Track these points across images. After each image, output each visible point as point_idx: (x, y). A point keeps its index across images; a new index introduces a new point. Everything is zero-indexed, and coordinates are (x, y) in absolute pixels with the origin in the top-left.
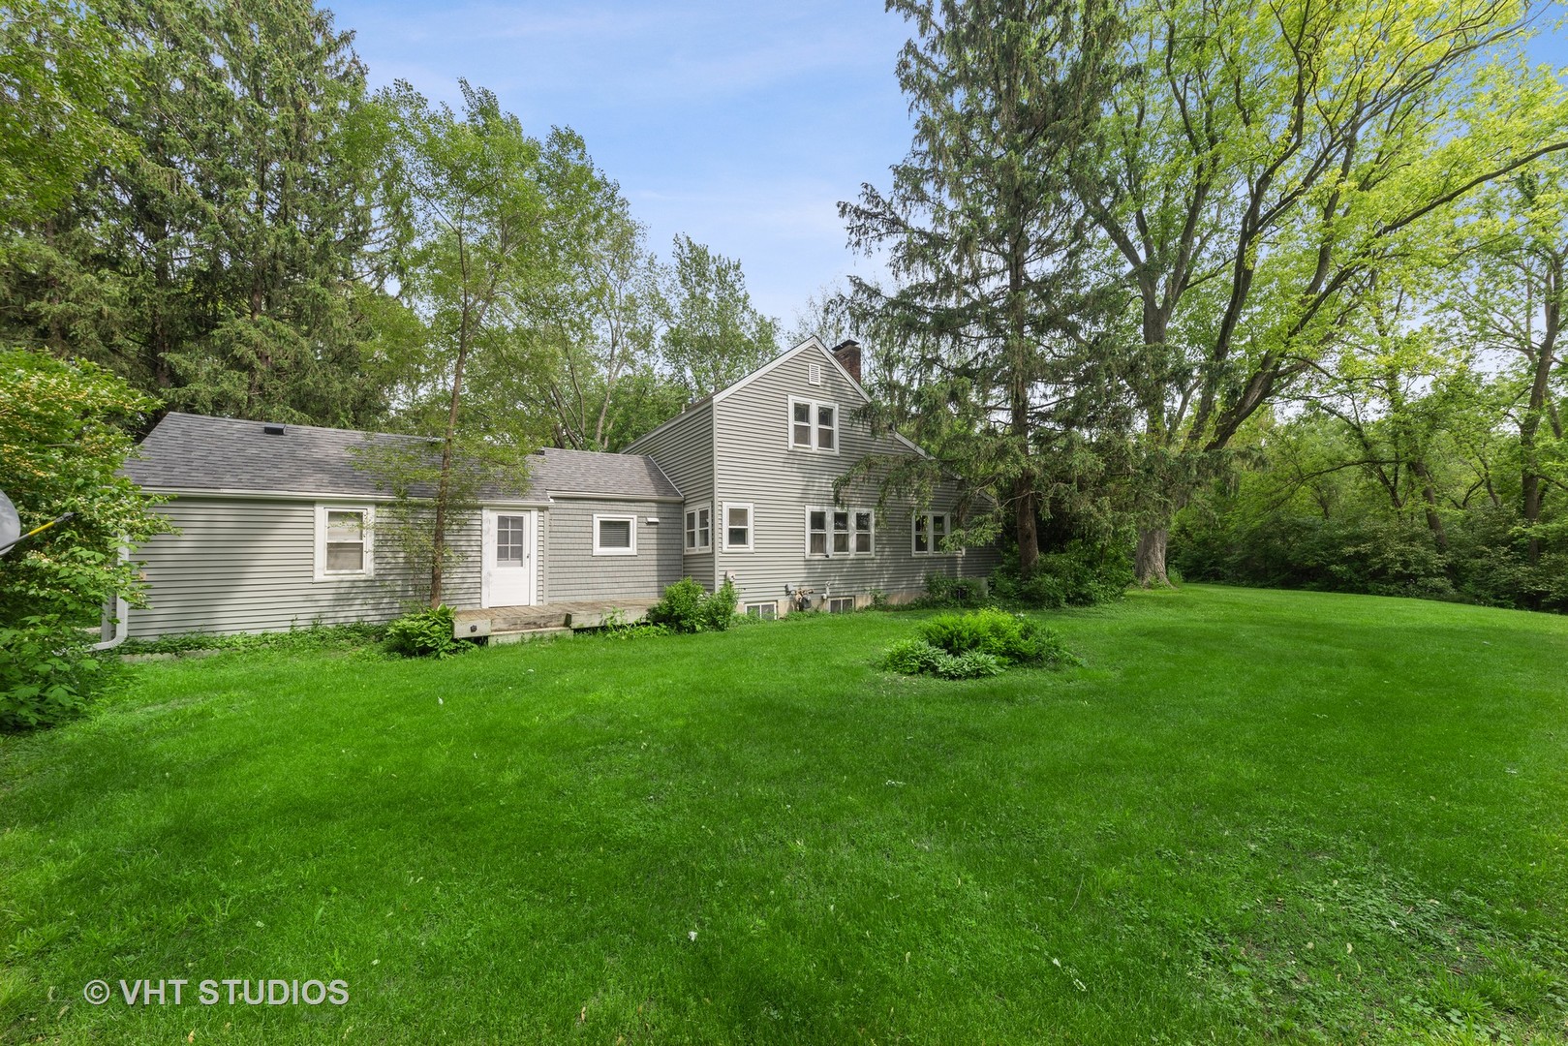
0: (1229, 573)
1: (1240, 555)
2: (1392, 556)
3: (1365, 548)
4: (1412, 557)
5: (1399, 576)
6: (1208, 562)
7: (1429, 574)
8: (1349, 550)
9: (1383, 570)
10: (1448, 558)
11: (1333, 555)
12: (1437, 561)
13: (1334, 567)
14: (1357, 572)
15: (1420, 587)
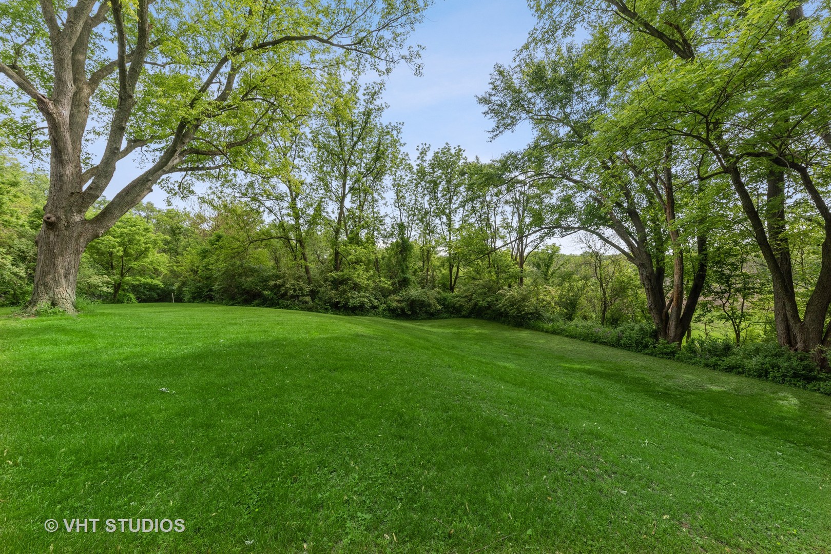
0: (218, 296)
1: (219, 285)
2: (289, 286)
3: (279, 282)
4: (297, 287)
5: (292, 297)
6: (206, 290)
7: (303, 295)
8: (272, 283)
9: (286, 294)
10: (311, 287)
11: (265, 285)
12: (307, 289)
13: (266, 292)
14: (275, 294)
15: (300, 301)
